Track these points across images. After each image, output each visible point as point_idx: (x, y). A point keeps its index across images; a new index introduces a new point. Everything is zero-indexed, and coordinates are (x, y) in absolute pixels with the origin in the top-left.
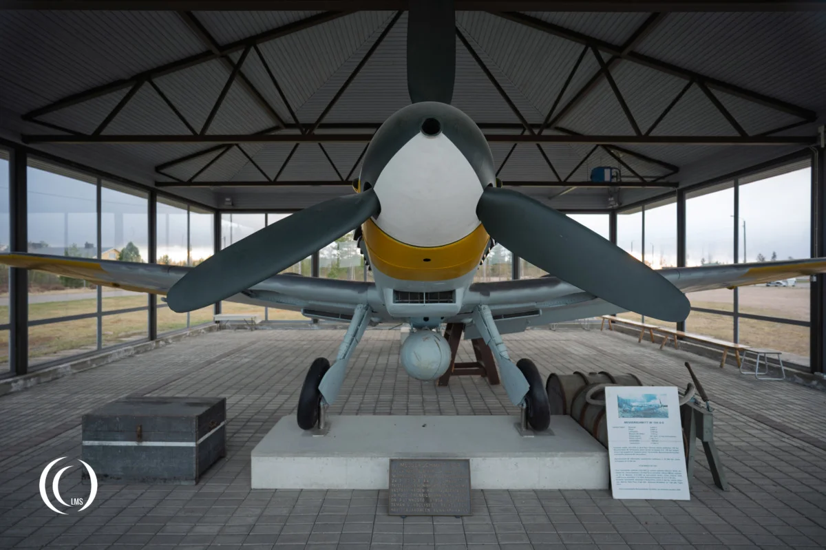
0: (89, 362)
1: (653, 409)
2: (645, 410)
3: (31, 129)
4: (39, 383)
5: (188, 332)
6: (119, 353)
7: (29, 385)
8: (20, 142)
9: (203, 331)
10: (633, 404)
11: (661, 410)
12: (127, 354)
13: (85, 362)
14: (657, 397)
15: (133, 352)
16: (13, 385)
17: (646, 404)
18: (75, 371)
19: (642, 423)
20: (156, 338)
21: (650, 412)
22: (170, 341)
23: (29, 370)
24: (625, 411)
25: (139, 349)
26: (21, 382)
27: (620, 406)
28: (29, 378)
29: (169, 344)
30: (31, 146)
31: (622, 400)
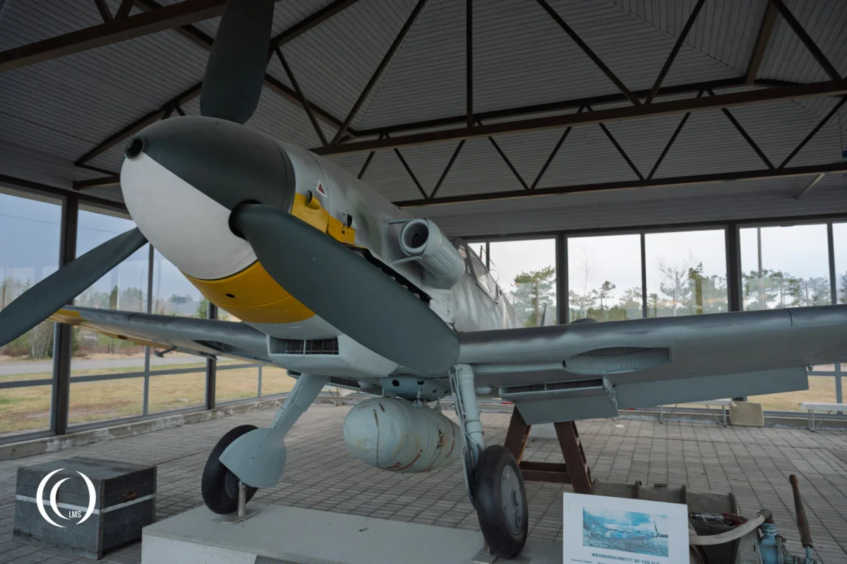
0: (129, 428)
1: (642, 538)
2: (629, 538)
3: (83, 174)
4: (74, 446)
5: (256, 403)
6: (165, 421)
7: (64, 447)
8: (71, 189)
9: (277, 402)
10: (609, 526)
11: (657, 541)
12: (174, 422)
13: (125, 428)
14: (651, 520)
15: (183, 421)
16: (49, 444)
17: (631, 528)
18: (113, 437)
19: (623, 559)
20: (214, 408)
21: (637, 542)
22: (231, 412)
23: (66, 431)
24: (594, 536)
25: (190, 419)
26: (56, 442)
27: (586, 527)
28: (65, 439)
29: (230, 415)
30: (82, 192)
31: (591, 517)
